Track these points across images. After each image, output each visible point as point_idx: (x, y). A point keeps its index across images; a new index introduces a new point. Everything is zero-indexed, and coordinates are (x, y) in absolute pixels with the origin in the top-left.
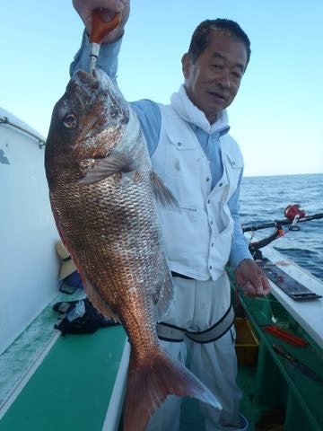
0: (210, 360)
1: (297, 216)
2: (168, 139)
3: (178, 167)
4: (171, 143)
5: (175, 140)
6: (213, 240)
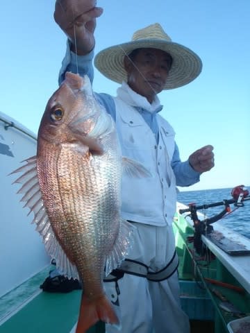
0: (167, 295)
1: (241, 194)
2: (122, 120)
3: (132, 140)
4: (125, 123)
5: (127, 120)
6: (165, 194)
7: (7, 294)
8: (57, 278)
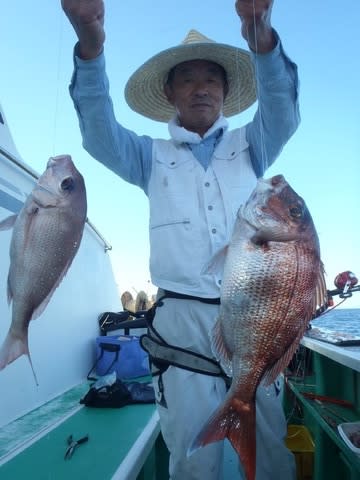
1: (349, 282)
7: (37, 409)
8: (105, 389)
